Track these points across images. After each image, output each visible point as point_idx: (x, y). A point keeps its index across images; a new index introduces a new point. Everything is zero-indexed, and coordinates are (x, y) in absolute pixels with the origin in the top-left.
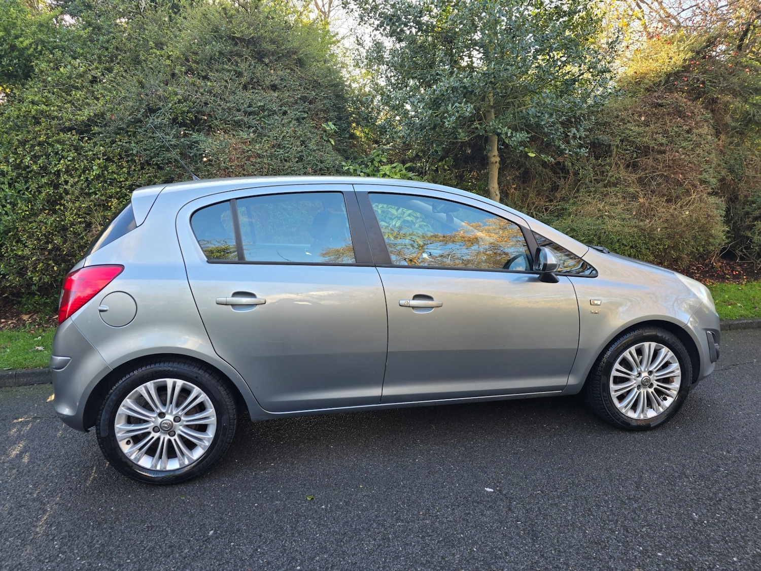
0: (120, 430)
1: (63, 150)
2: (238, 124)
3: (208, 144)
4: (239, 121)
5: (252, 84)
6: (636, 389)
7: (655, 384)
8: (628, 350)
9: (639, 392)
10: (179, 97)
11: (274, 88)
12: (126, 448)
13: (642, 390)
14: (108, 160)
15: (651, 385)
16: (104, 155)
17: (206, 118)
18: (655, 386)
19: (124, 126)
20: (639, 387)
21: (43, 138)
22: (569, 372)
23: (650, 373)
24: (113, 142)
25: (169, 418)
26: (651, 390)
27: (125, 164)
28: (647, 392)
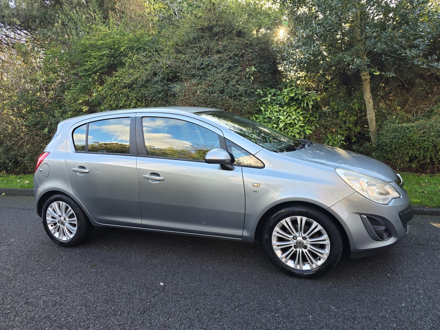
0: (48, 220)
1: (122, 97)
2: (193, 76)
3: (176, 87)
4: (194, 74)
5: (208, 52)
6: (293, 248)
8: (284, 220)
9: (295, 250)
10: (167, 66)
11: (218, 52)
12: (50, 228)
13: (298, 250)
14: (138, 100)
15: (305, 247)
16: (136, 98)
17: (180, 74)
18: (308, 248)
19: (143, 84)
20: (295, 247)
21: (116, 92)
22: (243, 228)
23: (304, 238)
24: (139, 91)
25: (62, 218)
27: (144, 101)
28: (302, 252)
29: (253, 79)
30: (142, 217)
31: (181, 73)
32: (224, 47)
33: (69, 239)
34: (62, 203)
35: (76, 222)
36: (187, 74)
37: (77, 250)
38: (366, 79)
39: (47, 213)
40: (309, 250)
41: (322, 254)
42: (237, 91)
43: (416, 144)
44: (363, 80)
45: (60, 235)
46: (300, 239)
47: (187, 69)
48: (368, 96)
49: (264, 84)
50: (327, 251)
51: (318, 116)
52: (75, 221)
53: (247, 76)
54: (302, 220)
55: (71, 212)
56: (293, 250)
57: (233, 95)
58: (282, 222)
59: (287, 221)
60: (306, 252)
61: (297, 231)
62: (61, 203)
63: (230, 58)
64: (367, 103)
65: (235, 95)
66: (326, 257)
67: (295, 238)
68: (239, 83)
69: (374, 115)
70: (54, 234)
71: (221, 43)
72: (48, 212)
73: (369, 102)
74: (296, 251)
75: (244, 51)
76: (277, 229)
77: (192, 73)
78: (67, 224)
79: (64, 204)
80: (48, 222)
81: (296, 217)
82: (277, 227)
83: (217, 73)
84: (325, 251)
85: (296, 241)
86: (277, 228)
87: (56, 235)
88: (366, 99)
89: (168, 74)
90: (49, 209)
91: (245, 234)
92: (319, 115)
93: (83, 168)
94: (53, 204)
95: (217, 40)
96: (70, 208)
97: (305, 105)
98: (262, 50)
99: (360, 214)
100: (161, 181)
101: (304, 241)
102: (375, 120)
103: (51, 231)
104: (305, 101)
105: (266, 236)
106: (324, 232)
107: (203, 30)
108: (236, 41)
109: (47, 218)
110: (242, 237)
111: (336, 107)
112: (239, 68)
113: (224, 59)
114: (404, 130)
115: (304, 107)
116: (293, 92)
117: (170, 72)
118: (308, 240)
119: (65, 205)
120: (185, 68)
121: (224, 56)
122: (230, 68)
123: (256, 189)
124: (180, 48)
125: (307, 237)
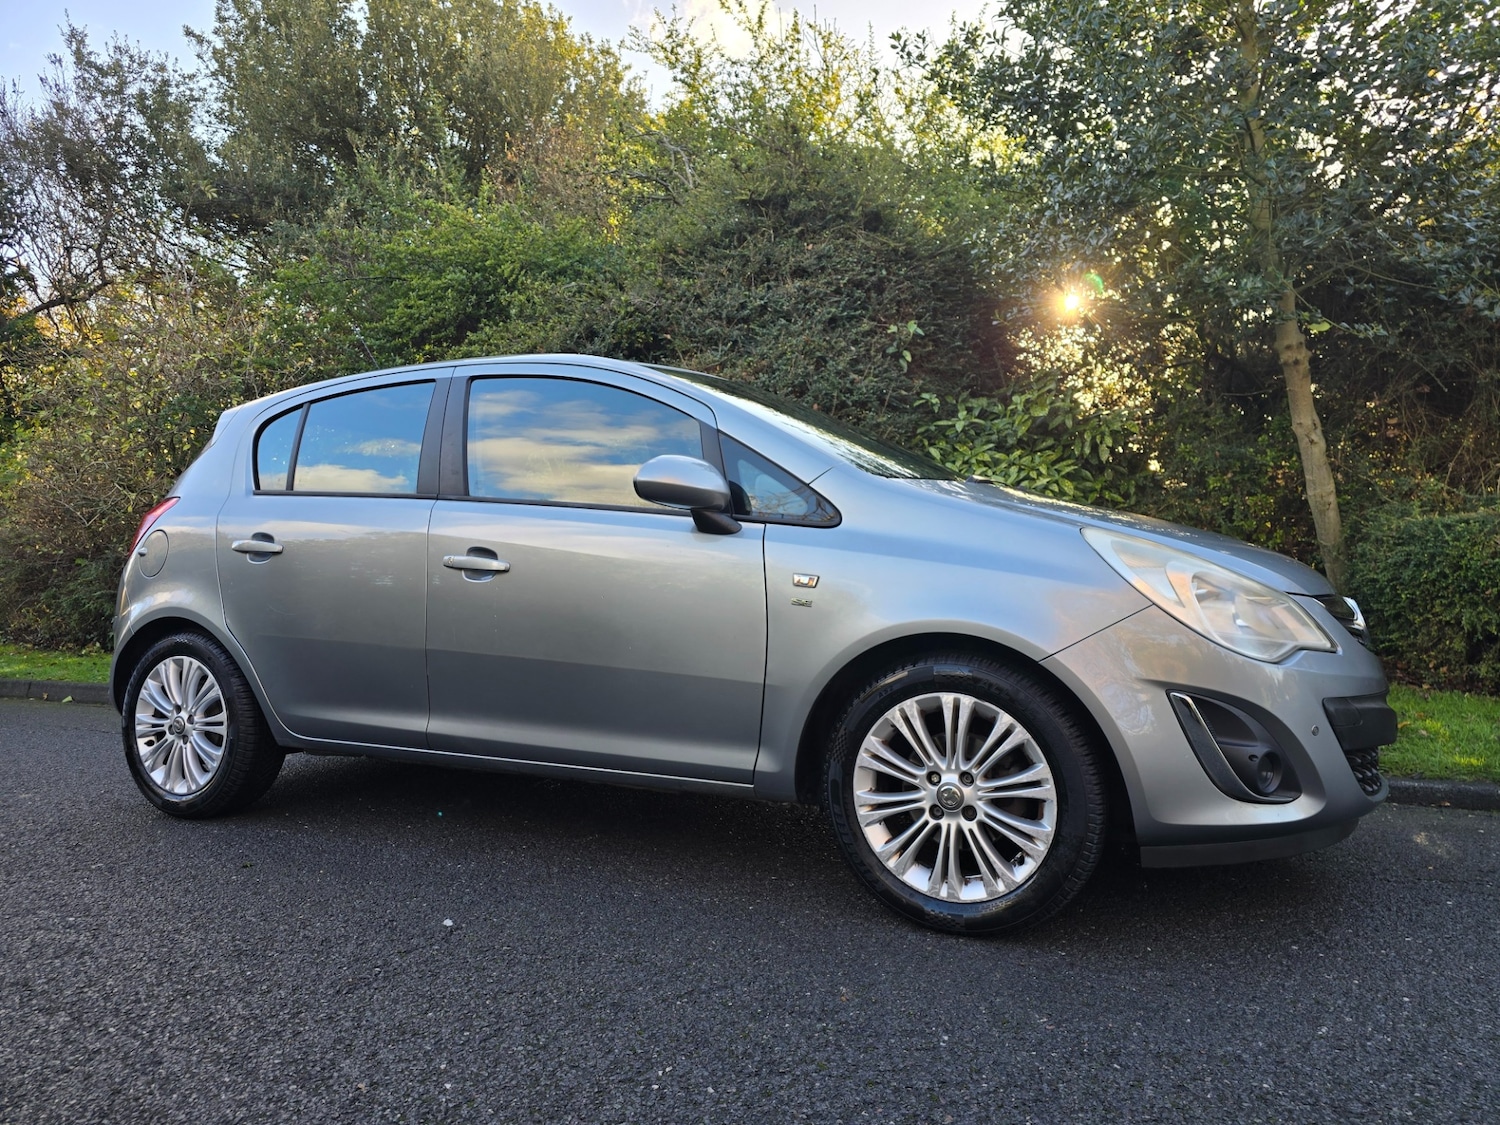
2: (712, 341)
5: (766, 273)
6: (927, 816)
7: (982, 809)
8: (897, 707)
9: (932, 822)
11: (800, 272)
12: (143, 749)
13: (944, 822)
15: (969, 812)
17: (669, 337)
18: (981, 816)
20: (936, 812)
22: (758, 739)
23: (966, 778)
25: (184, 715)
26: (968, 826)
28: (960, 831)
29: (909, 358)
30: (429, 708)
31: (672, 333)
32: (819, 258)
33: (194, 788)
34: (191, 663)
35: (222, 730)
36: (692, 336)
37: (215, 829)
38: (1297, 362)
39: (141, 696)
40: (982, 826)
41: (1029, 837)
42: (851, 392)
43: (1482, 583)
44: (1286, 364)
45: (168, 775)
46: (950, 778)
47: (694, 319)
48: (1305, 420)
49: (947, 380)
50: (1048, 824)
51: (1132, 490)
52: (221, 724)
53: (891, 350)
54: (958, 706)
55: (212, 695)
56: (926, 823)
57: (835, 402)
58: (888, 715)
59: (906, 714)
60: (971, 831)
61: (942, 752)
62: (186, 660)
63: (838, 292)
64: (1303, 444)
65: (843, 405)
66: (1041, 848)
67: (935, 779)
68: (861, 367)
69: (1332, 487)
70: (153, 770)
71: (810, 247)
72: (144, 693)
73: (1312, 442)
74: (938, 828)
75: (884, 272)
76: (872, 742)
77: (708, 331)
78: (195, 736)
79: (196, 663)
80: (138, 728)
81: (939, 698)
82: (873, 735)
83: (790, 334)
84: (1041, 825)
85: (936, 788)
86: (873, 739)
87: (158, 776)
88: (1299, 432)
89: (631, 332)
90: (150, 682)
91: (766, 763)
92: (1137, 487)
93: (268, 538)
94: (161, 666)
95: (801, 236)
96: (211, 678)
97: (1087, 451)
98: (947, 272)
99: (1169, 688)
100: (498, 577)
101: (967, 791)
102: (1334, 505)
103: (143, 759)
104: (1087, 436)
105: (833, 771)
106: (1036, 751)
107: (753, 204)
108: (862, 241)
109: (138, 715)
110: (751, 776)
111: (1196, 460)
112: (866, 326)
113: (818, 294)
114: (1438, 533)
115: (1082, 454)
116: (1043, 406)
117: (639, 329)
118: (979, 783)
119: (199, 667)
120: (687, 318)
121: (820, 285)
122: (833, 323)
123: (804, 594)
124: (679, 260)
125: (974, 771)
